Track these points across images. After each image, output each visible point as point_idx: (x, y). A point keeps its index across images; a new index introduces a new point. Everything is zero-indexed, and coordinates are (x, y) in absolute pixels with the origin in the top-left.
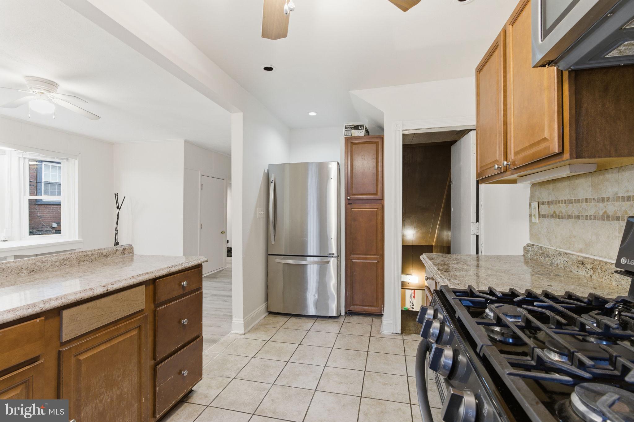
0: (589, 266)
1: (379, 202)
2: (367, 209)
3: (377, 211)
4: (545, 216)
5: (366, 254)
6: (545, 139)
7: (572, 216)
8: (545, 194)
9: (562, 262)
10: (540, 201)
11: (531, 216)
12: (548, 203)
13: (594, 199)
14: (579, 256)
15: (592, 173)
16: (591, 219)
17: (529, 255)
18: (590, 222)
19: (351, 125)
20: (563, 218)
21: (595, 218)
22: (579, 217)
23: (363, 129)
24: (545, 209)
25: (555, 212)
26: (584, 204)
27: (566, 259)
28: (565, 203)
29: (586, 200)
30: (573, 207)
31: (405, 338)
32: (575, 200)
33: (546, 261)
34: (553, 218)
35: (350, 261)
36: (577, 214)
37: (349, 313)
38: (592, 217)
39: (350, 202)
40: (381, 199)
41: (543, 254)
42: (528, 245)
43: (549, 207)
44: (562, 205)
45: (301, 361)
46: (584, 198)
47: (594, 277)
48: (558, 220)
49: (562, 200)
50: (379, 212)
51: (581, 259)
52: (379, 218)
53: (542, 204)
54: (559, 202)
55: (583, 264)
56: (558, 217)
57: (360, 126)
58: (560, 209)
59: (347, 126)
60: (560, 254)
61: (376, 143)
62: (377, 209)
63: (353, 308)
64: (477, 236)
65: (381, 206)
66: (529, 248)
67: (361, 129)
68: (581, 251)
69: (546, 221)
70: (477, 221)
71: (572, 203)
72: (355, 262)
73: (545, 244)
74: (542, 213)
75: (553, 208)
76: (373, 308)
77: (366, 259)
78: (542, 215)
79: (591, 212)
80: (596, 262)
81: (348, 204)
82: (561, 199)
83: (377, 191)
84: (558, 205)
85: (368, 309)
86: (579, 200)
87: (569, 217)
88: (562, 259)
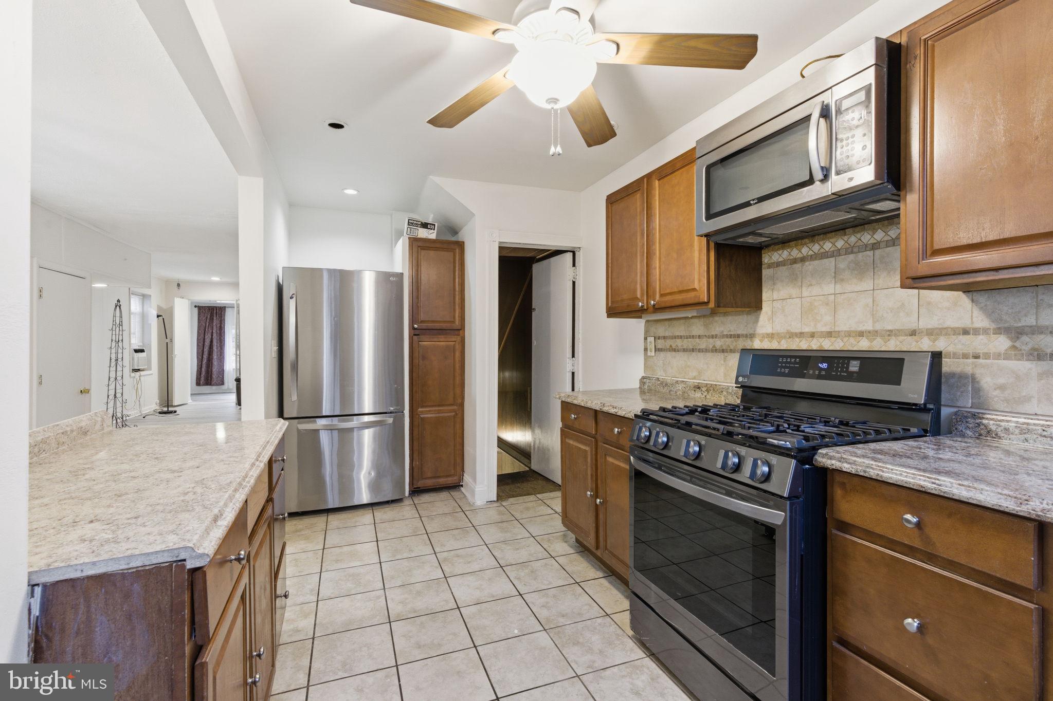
0: (704, 389)
1: (456, 332)
2: (441, 342)
3: (454, 345)
4: (660, 350)
5: (439, 406)
6: (694, 290)
7: (687, 349)
8: (661, 330)
9: (680, 388)
10: (657, 335)
11: (646, 350)
12: (664, 338)
13: (705, 335)
14: (694, 382)
15: (704, 316)
16: (703, 352)
17: (646, 387)
18: (702, 354)
19: (417, 221)
20: (678, 351)
21: (706, 351)
22: (693, 350)
23: (434, 229)
24: (661, 344)
25: (671, 346)
26: (697, 340)
27: (684, 386)
28: (681, 338)
29: (699, 336)
30: (688, 342)
31: (504, 503)
32: (690, 336)
33: (665, 390)
34: (670, 351)
35: (418, 416)
36: (691, 347)
37: (416, 491)
38: (704, 350)
39: (417, 332)
40: (459, 328)
41: (662, 383)
42: (643, 378)
43: (665, 341)
44: (678, 340)
45: (398, 557)
46: (698, 335)
47: (708, 397)
48: (674, 353)
49: (678, 336)
50: (458, 347)
51: (697, 384)
52: (458, 354)
53: (658, 339)
54: (675, 337)
55: (699, 388)
56: (674, 350)
57: (430, 224)
58: (677, 343)
59: (410, 221)
60: (677, 382)
61: (453, 251)
62: (454, 343)
63: (420, 484)
64: (573, 373)
65: (459, 338)
66: (645, 380)
67: (431, 229)
68: (694, 378)
69: (662, 354)
70: (573, 356)
71: (687, 338)
72: (424, 418)
73: (660, 374)
74: (658, 347)
75: (669, 343)
76: (450, 479)
77: (439, 411)
78: (658, 349)
79: (703, 346)
80: (708, 386)
81: (414, 335)
82: (676, 335)
83: (454, 317)
84: (674, 340)
85: (442, 481)
86: (693, 336)
87: (685, 350)
88: (680, 387)
